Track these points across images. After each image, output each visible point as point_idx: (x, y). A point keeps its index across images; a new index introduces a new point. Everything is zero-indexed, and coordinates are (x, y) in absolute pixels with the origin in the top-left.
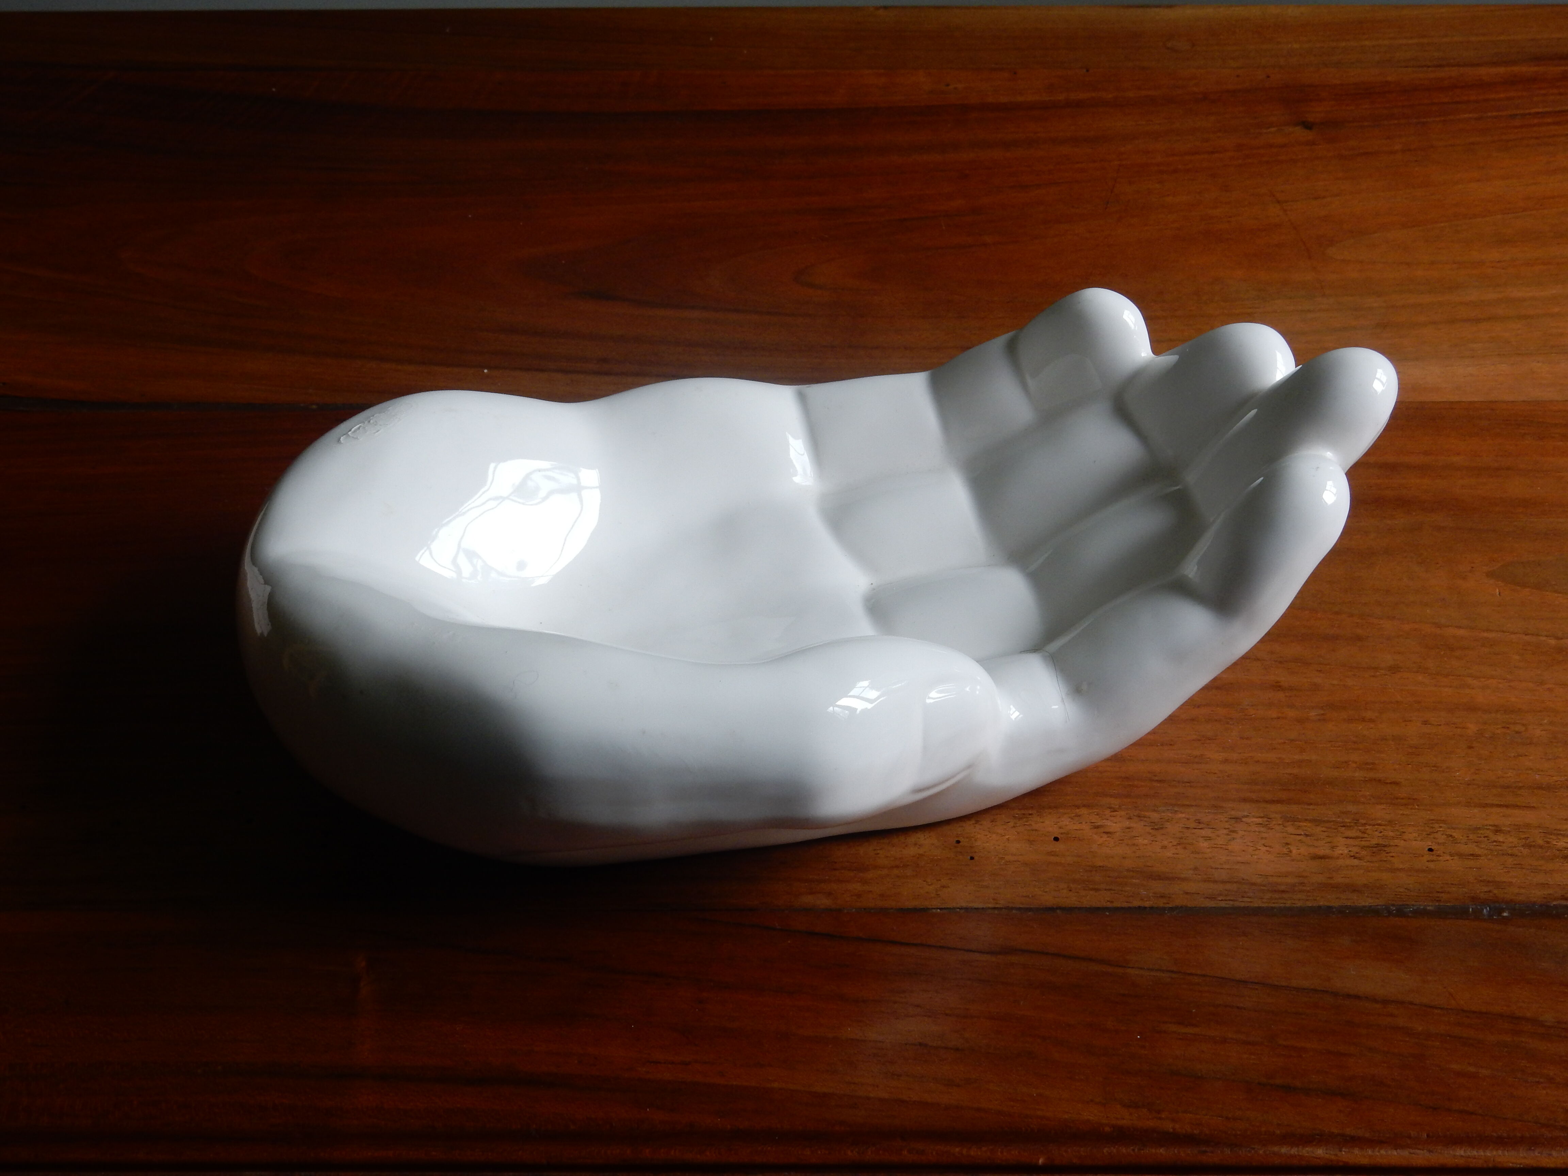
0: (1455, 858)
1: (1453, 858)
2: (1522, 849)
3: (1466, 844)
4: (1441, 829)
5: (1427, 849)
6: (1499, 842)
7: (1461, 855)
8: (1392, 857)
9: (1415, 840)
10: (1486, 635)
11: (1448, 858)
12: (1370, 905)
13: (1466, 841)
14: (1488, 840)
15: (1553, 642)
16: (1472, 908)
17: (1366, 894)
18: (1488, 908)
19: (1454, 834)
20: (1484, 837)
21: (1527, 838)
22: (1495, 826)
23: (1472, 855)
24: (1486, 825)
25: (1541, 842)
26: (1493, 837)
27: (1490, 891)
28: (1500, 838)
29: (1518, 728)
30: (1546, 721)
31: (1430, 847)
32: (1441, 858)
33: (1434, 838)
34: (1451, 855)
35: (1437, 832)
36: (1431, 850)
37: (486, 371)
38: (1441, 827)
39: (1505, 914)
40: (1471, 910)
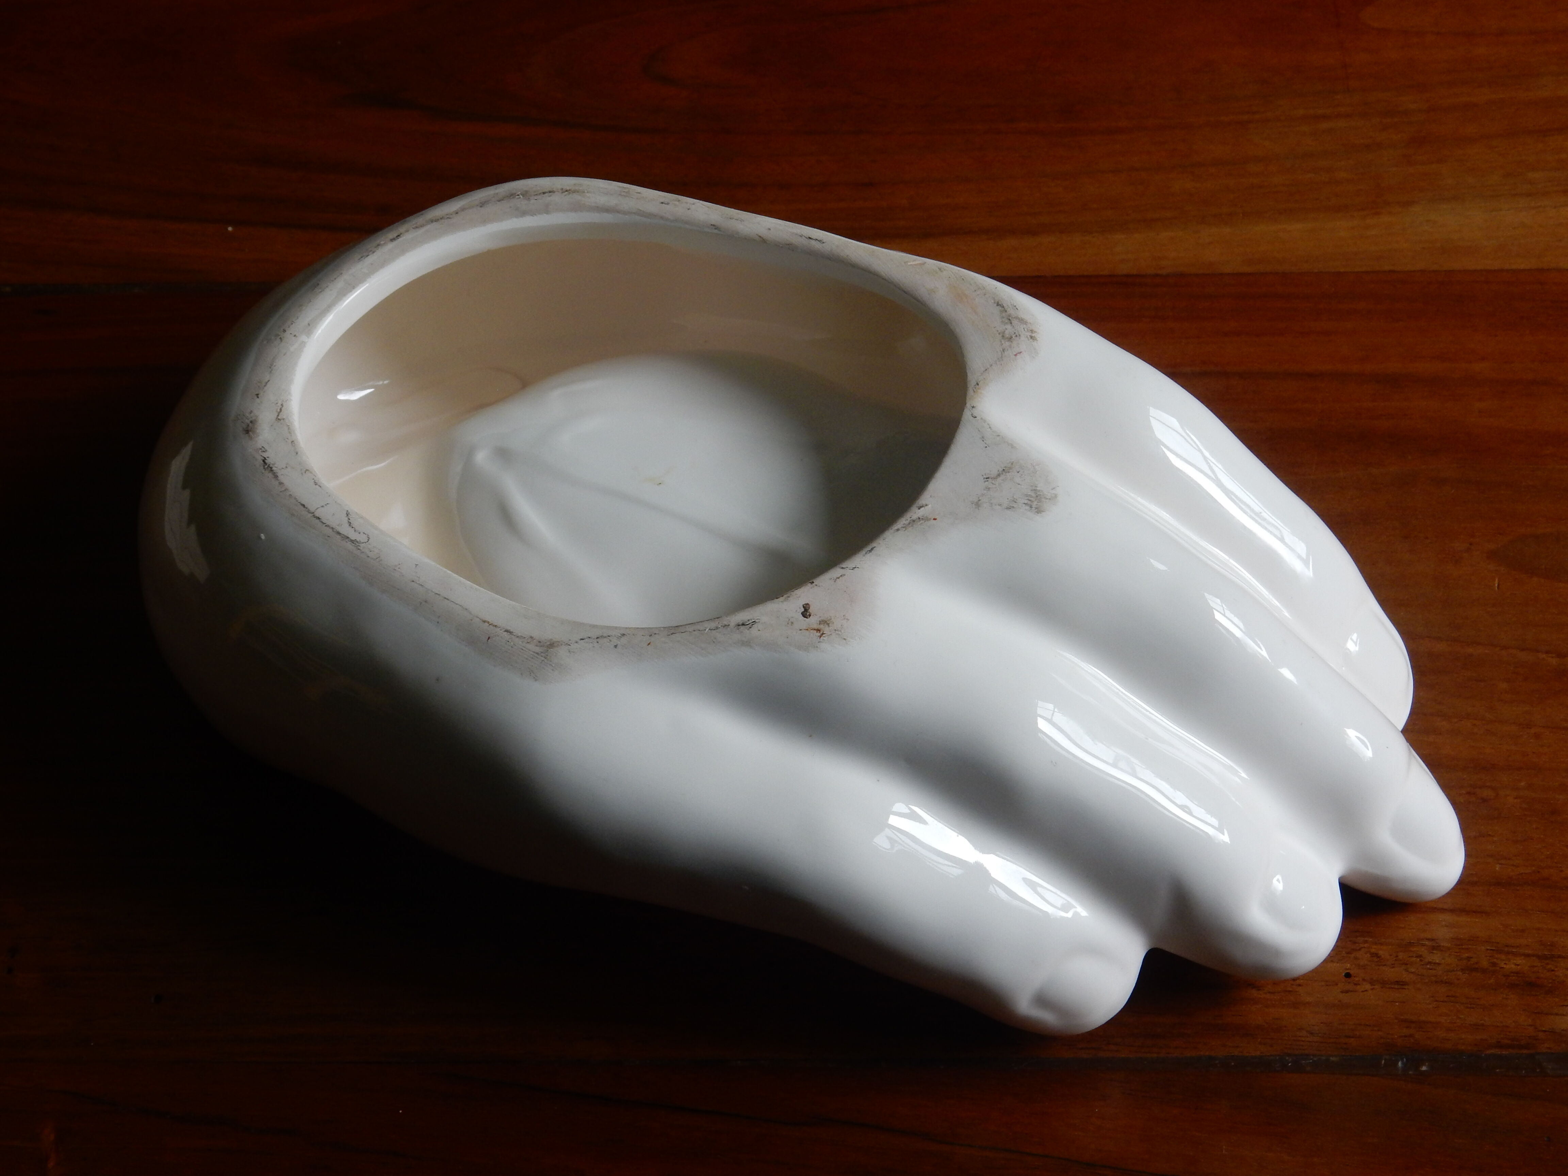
0: (1376, 987)
1: (1373, 987)
2: (1461, 973)
3: (1393, 967)
4: (1366, 945)
5: (1344, 974)
6: (1435, 963)
7: (1384, 983)
8: (1300, 985)
9: (1332, 961)
10: (1470, 650)
11: (1368, 986)
12: (1262, 1054)
13: (1393, 962)
14: (1421, 961)
15: (1554, 661)
16: (1385, 1060)
17: (1259, 1040)
18: (1405, 1060)
19: (1381, 953)
20: (1417, 957)
21: (1469, 958)
22: (1432, 940)
23: (1397, 983)
24: (1422, 939)
25: (1485, 964)
26: (1429, 958)
27: (1411, 1036)
28: (1436, 957)
29: (1487, 793)
30: (1523, 784)
31: (1348, 971)
32: (1359, 987)
33: (1356, 958)
34: (1372, 982)
35: (1360, 950)
36: (1348, 975)
37: (230, 229)
38: (1366, 942)
39: (1424, 1068)
40: (1383, 1062)
